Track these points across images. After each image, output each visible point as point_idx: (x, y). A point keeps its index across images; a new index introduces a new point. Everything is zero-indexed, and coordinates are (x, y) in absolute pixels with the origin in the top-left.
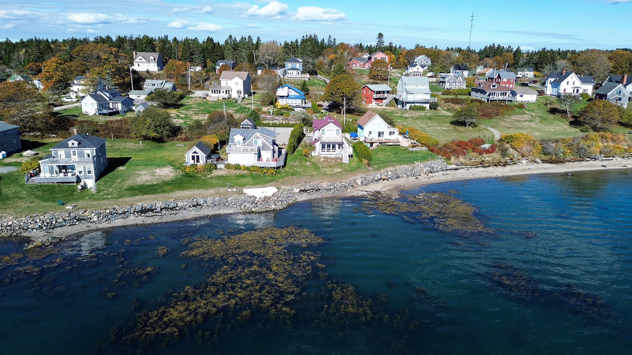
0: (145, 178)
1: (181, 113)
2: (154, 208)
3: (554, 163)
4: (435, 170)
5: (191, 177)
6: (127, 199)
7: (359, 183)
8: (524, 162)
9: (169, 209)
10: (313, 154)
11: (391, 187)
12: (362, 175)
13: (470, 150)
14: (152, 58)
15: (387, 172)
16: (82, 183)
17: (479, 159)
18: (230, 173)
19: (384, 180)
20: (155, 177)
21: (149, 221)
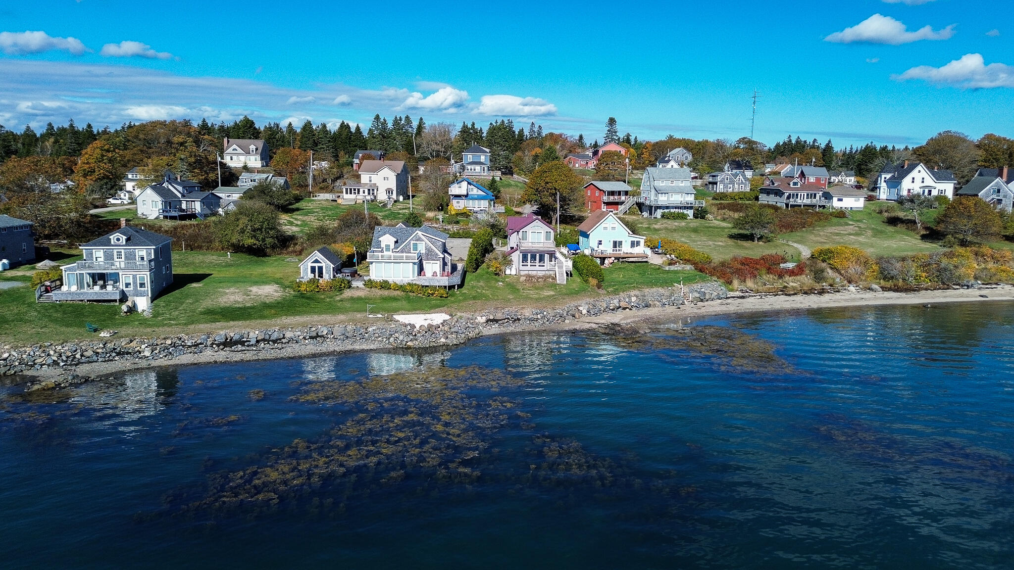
0: (232, 298)
1: (296, 219)
2: (245, 339)
3: (901, 291)
4: (707, 297)
5: (308, 298)
6: (202, 326)
7: (584, 312)
8: (852, 288)
9: (272, 341)
10: (508, 272)
11: (637, 319)
12: (588, 299)
13: (764, 271)
14: (253, 147)
15: (630, 297)
16: (129, 303)
17: (779, 284)
18: (373, 294)
19: (624, 309)
20: (249, 297)
21: (237, 357)
